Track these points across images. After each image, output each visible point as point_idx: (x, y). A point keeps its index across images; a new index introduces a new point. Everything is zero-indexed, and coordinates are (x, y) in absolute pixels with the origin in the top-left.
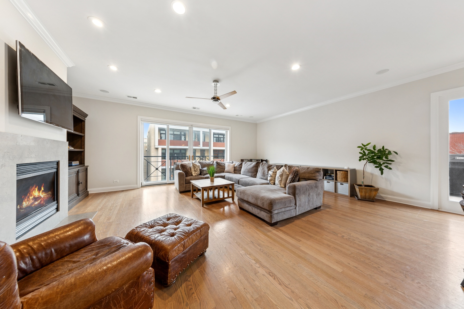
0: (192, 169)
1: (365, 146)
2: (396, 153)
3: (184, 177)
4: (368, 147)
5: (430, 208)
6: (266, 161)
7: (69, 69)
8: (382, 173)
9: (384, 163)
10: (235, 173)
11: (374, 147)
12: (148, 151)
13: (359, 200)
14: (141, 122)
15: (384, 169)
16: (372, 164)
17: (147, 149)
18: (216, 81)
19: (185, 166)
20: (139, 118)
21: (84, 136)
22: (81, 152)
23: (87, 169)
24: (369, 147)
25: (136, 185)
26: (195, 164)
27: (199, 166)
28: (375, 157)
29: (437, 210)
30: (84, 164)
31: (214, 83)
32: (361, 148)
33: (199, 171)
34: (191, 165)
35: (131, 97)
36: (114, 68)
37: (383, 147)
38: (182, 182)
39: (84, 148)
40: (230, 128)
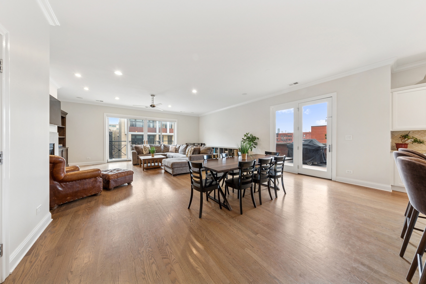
0: (144, 150)
2: (258, 139)
3: (136, 155)
6: (204, 144)
7: (58, 90)
8: (251, 150)
10: (176, 152)
11: (251, 135)
12: (120, 137)
14: (107, 117)
17: (119, 135)
18: (153, 95)
19: (138, 147)
20: (105, 114)
21: (65, 128)
22: (63, 138)
23: (67, 150)
24: (249, 135)
25: (103, 161)
26: (145, 146)
27: (149, 148)
30: (65, 146)
31: (151, 97)
33: (149, 151)
34: (143, 147)
35: (99, 101)
36: (86, 89)
38: (135, 158)
39: (65, 136)
40: (177, 120)
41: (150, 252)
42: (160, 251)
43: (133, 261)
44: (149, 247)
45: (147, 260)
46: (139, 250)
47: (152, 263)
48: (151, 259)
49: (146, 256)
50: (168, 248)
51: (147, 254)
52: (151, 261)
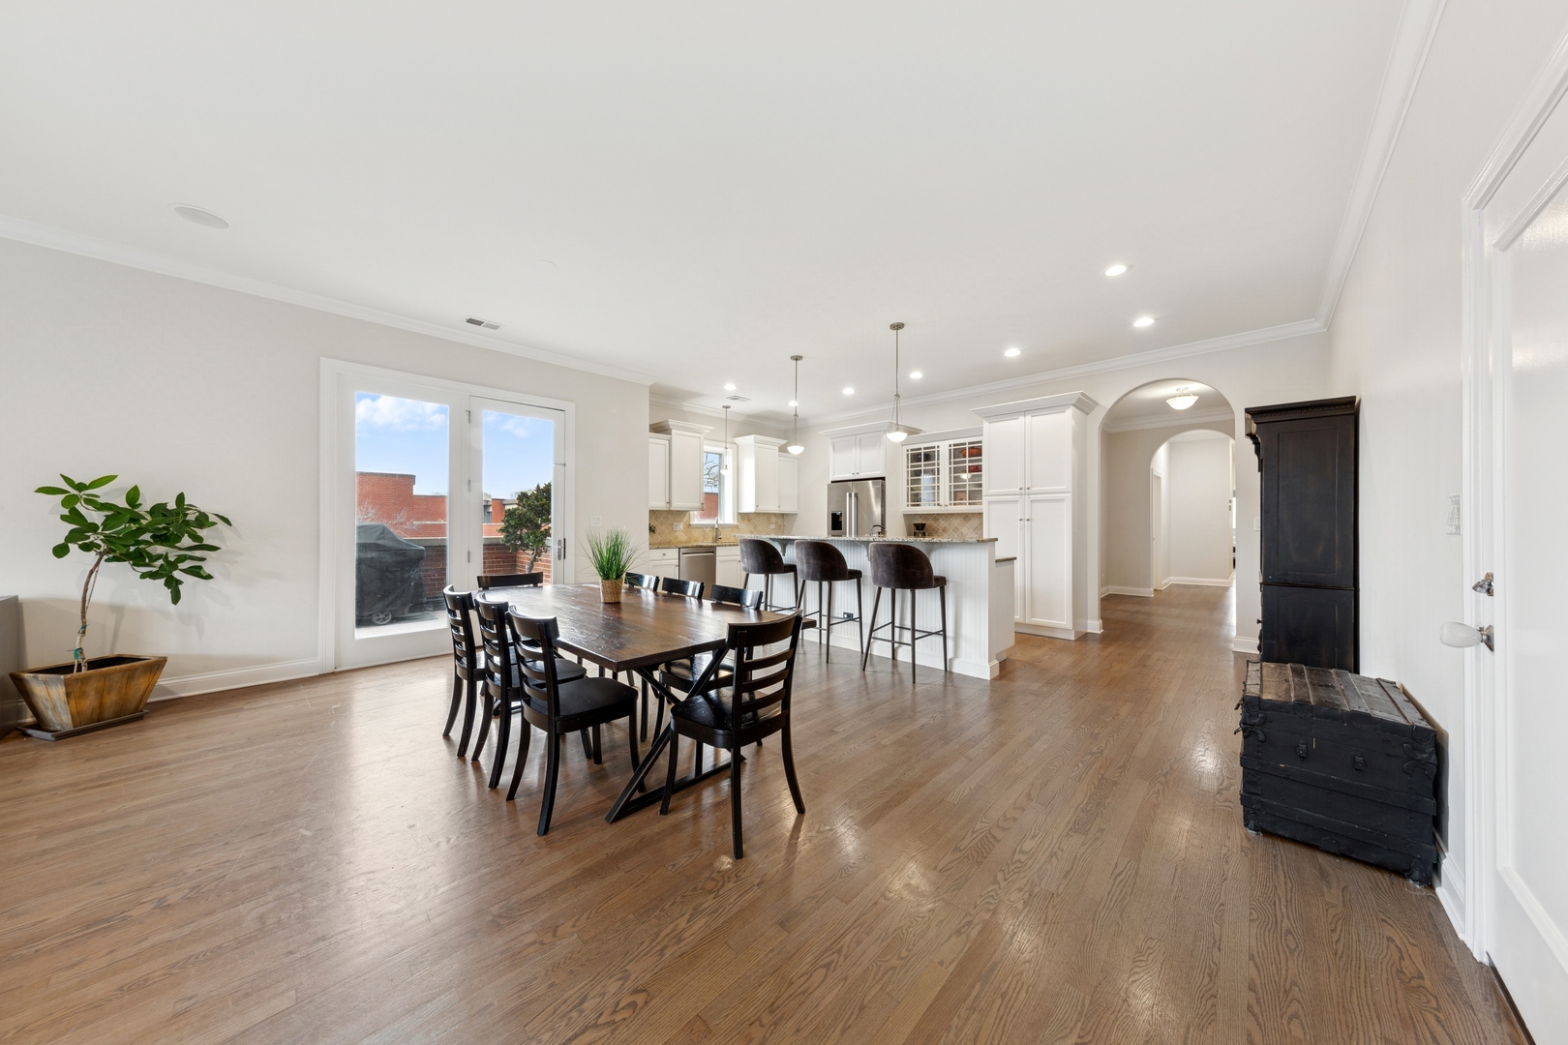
1: (81, 487)
2: (227, 521)
4: (103, 494)
5: (317, 674)
8: (176, 597)
9: (181, 559)
11: (133, 496)
13: (62, 737)
15: (181, 582)
16: (126, 565)
24: (105, 494)
28: (147, 536)
29: (333, 673)
32: (63, 496)
37: (180, 498)
41: (1009, 873)
42: (985, 854)
43: (1058, 895)
44: (997, 887)
45: (1028, 866)
46: (1026, 904)
47: (1024, 853)
48: (1019, 861)
49: (1022, 876)
50: (966, 842)
51: (1017, 875)
52: (1023, 858)
